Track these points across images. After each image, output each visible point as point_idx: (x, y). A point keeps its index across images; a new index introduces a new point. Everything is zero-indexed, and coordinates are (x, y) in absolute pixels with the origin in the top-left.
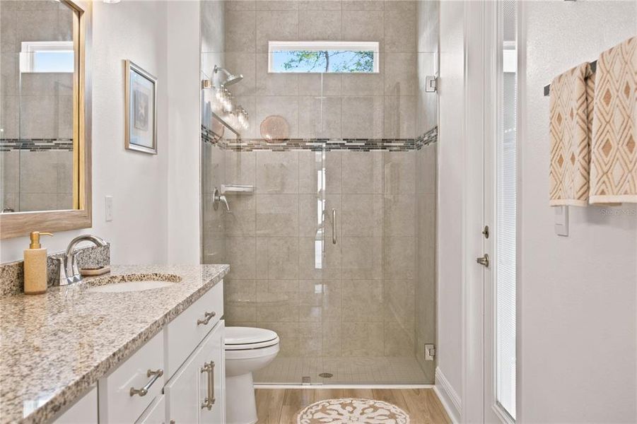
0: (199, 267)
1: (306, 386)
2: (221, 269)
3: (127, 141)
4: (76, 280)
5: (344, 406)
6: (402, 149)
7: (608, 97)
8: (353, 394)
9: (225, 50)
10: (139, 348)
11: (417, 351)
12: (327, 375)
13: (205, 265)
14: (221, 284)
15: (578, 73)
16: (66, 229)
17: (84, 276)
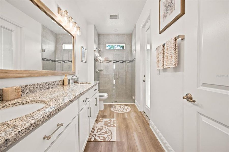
0: (94, 82)
1: (112, 103)
2: (98, 82)
3: (81, 60)
4: (73, 83)
5: (119, 106)
6: (129, 62)
7: (167, 49)
8: (121, 105)
9: (98, 45)
10: (85, 93)
11: (132, 97)
12: (116, 102)
13: (95, 82)
14: (98, 84)
15: (162, 46)
16: (71, 74)
17: (74, 83)
